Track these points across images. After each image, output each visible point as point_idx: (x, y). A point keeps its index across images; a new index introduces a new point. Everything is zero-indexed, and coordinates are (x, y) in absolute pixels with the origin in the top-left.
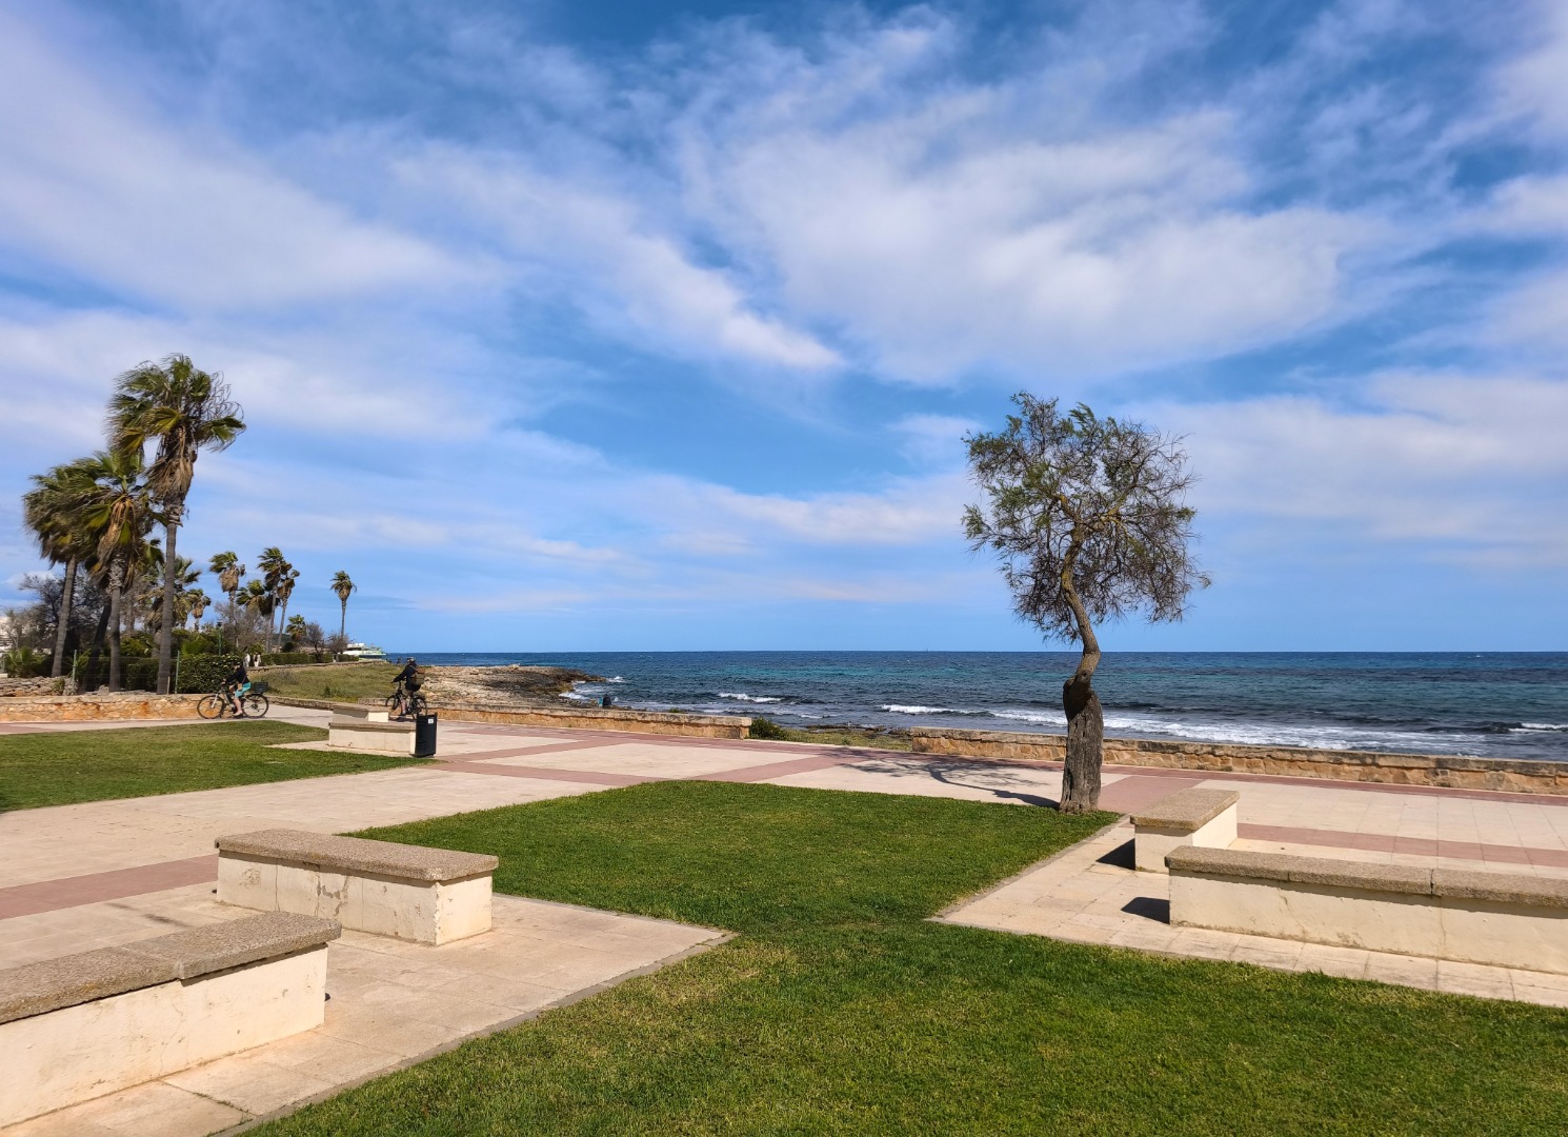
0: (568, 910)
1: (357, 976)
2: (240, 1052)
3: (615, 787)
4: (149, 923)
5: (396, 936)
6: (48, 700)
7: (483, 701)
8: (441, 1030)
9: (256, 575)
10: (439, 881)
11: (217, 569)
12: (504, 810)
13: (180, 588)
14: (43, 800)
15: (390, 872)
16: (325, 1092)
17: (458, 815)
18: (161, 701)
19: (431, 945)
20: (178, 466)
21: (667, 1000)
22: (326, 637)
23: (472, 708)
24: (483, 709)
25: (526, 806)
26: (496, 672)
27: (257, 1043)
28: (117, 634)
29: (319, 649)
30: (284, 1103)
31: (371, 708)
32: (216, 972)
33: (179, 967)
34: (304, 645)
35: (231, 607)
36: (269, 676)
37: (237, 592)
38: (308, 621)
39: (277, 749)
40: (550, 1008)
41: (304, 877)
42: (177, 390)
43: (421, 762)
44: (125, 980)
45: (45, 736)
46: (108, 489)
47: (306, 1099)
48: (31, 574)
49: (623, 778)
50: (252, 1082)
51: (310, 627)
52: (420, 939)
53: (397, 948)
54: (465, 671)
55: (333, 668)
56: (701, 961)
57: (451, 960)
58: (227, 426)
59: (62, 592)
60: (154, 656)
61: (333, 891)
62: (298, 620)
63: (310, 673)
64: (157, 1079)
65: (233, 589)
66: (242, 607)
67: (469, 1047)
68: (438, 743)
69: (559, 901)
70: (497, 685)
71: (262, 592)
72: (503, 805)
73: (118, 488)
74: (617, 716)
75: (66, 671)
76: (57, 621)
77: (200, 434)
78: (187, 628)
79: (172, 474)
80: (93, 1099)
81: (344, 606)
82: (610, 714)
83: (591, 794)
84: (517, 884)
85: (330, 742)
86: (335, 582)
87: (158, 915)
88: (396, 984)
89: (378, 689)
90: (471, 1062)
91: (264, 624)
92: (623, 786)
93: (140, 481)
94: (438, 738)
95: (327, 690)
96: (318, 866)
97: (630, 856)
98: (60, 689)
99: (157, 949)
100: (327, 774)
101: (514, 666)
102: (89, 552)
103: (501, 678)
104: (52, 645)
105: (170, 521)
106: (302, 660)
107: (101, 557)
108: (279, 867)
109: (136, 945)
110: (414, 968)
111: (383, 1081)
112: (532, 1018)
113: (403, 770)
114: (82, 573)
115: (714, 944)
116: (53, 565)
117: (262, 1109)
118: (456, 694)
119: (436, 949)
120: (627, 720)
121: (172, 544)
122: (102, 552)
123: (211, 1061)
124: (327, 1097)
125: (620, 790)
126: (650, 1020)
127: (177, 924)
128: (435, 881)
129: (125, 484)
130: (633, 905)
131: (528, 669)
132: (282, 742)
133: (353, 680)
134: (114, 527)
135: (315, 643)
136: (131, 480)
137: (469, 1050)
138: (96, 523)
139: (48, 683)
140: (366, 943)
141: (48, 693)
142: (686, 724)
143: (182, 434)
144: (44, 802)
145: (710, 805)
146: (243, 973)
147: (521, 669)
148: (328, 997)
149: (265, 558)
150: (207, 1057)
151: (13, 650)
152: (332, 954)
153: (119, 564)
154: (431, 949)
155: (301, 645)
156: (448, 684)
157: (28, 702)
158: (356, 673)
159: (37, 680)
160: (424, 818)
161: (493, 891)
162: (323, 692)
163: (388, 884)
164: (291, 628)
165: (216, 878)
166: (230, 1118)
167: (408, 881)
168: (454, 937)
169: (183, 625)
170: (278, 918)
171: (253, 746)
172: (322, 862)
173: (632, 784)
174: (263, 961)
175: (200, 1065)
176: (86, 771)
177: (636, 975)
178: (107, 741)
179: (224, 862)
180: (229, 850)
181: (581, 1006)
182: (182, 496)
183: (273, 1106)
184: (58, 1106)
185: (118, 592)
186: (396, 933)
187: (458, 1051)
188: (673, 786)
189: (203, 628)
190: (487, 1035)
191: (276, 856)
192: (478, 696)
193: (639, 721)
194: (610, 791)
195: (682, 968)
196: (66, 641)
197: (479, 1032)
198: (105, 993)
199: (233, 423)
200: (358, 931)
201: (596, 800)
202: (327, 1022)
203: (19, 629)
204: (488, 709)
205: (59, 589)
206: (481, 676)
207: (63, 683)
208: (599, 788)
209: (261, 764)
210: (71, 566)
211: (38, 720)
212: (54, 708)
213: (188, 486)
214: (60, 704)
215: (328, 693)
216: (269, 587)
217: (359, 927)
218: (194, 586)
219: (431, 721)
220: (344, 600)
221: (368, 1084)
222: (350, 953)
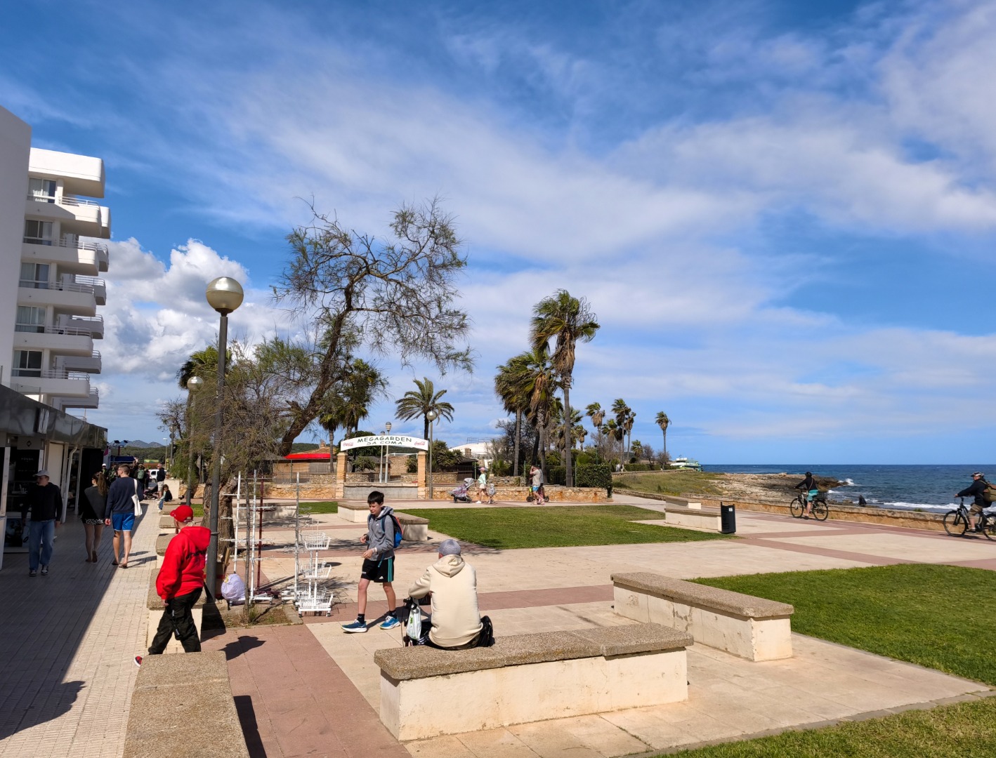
0: (850, 651)
1: (704, 672)
2: (640, 707)
3: (877, 565)
4: (581, 621)
5: (726, 651)
6: (514, 489)
7: (763, 498)
8: (767, 720)
9: (611, 416)
10: (753, 617)
11: (591, 414)
12: (790, 574)
13: (573, 425)
14: (519, 545)
15: (718, 607)
16: (695, 744)
17: (758, 574)
18: (569, 491)
19: (752, 661)
20: (567, 354)
21: (945, 733)
22: (655, 454)
23: (757, 502)
24: (764, 503)
25: (807, 573)
26: (770, 478)
27: (649, 704)
28: (543, 451)
29: (652, 462)
30: (670, 745)
31: (690, 500)
32: (623, 654)
33: (603, 648)
34: (642, 459)
35: (599, 436)
36: (625, 478)
37: (602, 427)
38: (643, 443)
39: (635, 523)
40: (846, 720)
41: (664, 603)
42: (563, 309)
43: (726, 537)
44: (576, 651)
45: (514, 509)
46: (532, 371)
47: (683, 746)
48: (501, 420)
49: (883, 559)
50: (650, 727)
51: (645, 448)
52: (743, 655)
53: (728, 659)
54: (748, 477)
55: (662, 473)
56: (972, 707)
57: (765, 672)
58: (590, 328)
59: (515, 429)
60: (562, 465)
61: (683, 615)
62: (637, 443)
63: (648, 476)
64: (596, 714)
65: (599, 425)
66: (605, 436)
67: (788, 735)
68: (737, 525)
69: (842, 644)
70: (772, 487)
71: (615, 426)
72: (789, 570)
73: (537, 370)
74: (870, 511)
75: (520, 473)
76: (514, 445)
77: (575, 334)
78: (577, 449)
79: (564, 359)
80: (565, 718)
81: (664, 434)
82: (864, 510)
83: (856, 569)
84: (808, 628)
85: (666, 521)
86: (658, 419)
87: (584, 617)
88: (731, 683)
89: (690, 488)
90: (791, 746)
91: (619, 446)
92: (884, 564)
93: (548, 365)
94: (736, 522)
95: (659, 487)
96: (672, 598)
97: (896, 617)
98: (518, 483)
99: (590, 636)
100: (667, 541)
101: (783, 474)
102: (526, 406)
103: (774, 482)
104: (512, 458)
105: (564, 386)
106: (641, 468)
107: (532, 409)
108: (649, 596)
109: (577, 631)
110: (741, 675)
111: (731, 745)
112: (833, 724)
113: (715, 541)
114: (524, 418)
115: (984, 696)
116: (509, 414)
117: (658, 745)
118: (743, 493)
119: (755, 664)
120: (879, 515)
121: (567, 399)
122: (533, 406)
123: (624, 709)
124: (697, 747)
125: (881, 567)
126: (932, 745)
127: (595, 624)
128: (750, 617)
129: (541, 367)
130: (905, 654)
131: (793, 476)
132: (637, 520)
133: (674, 482)
134: (538, 392)
135: (648, 458)
136: (544, 365)
137: (789, 737)
138: (528, 389)
139: (513, 479)
140: (707, 652)
141: (512, 485)
142: (931, 520)
143: (568, 335)
144: (519, 546)
145: (963, 585)
146: (637, 658)
147: (788, 476)
148: (688, 684)
149: (616, 406)
150: (622, 707)
151: (495, 461)
152: (688, 656)
153: (542, 412)
154: (751, 663)
155: (640, 459)
156: (736, 485)
157: (505, 490)
158: (676, 477)
159: (507, 477)
160: (735, 575)
161: (792, 630)
162: (657, 489)
163: (718, 615)
164: (633, 448)
165: (613, 599)
166: (641, 748)
167: (731, 615)
168: (767, 658)
169: (575, 447)
170: (654, 628)
171: (621, 520)
172: (675, 596)
173: (891, 564)
174: (649, 652)
175: (619, 710)
176: (537, 529)
177: (915, 708)
178: (544, 513)
179: (617, 589)
180: (620, 582)
181: (872, 722)
182: (570, 371)
183: (666, 746)
184: (549, 718)
185: (542, 428)
186: (726, 649)
187: (781, 737)
188: (928, 569)
189: (585, 448)
190: (800, 730)
191: (647, 589)
192: (759, 494)
193: (889, 517)
194: (872, 568)
195: (956, 710)
196: (519, 456)
197: (795, 727)
198: (566, 657)
199: (594, 326)
200: (701, 643)
201: (862, 573)
202: (690, 699)
203: (497, 450)
204: (769, 503)
205: (514, 427)
206: (760, 481)
207: (519, 479)
208: (863, 565)
209: (627, 532)
210: (519, 414)
211: (510, 500)
212: (517, 494)
213: (573, 364)
214: (519, 491)
215: (660, 490)
216: (619, 423)
217: (702, 641)
218: (579, 424)
219: (731, 510)
220: (664, 429)
221: (722, 745)
222: (698, 657)
